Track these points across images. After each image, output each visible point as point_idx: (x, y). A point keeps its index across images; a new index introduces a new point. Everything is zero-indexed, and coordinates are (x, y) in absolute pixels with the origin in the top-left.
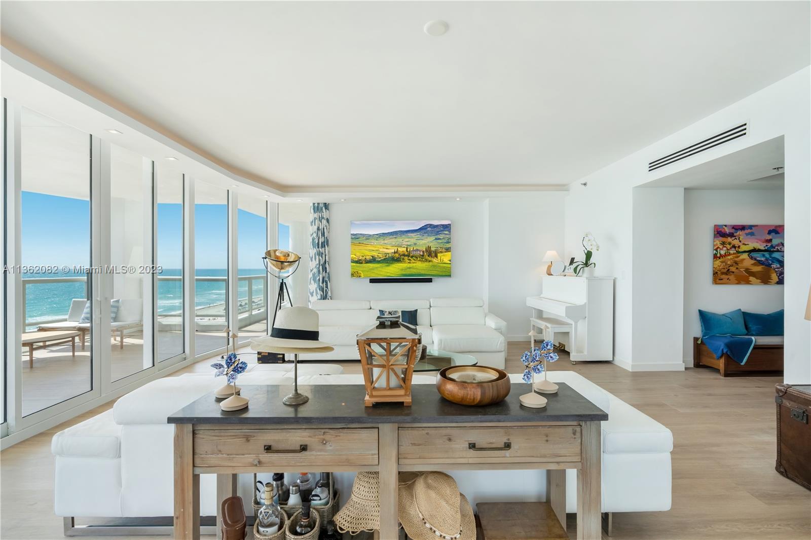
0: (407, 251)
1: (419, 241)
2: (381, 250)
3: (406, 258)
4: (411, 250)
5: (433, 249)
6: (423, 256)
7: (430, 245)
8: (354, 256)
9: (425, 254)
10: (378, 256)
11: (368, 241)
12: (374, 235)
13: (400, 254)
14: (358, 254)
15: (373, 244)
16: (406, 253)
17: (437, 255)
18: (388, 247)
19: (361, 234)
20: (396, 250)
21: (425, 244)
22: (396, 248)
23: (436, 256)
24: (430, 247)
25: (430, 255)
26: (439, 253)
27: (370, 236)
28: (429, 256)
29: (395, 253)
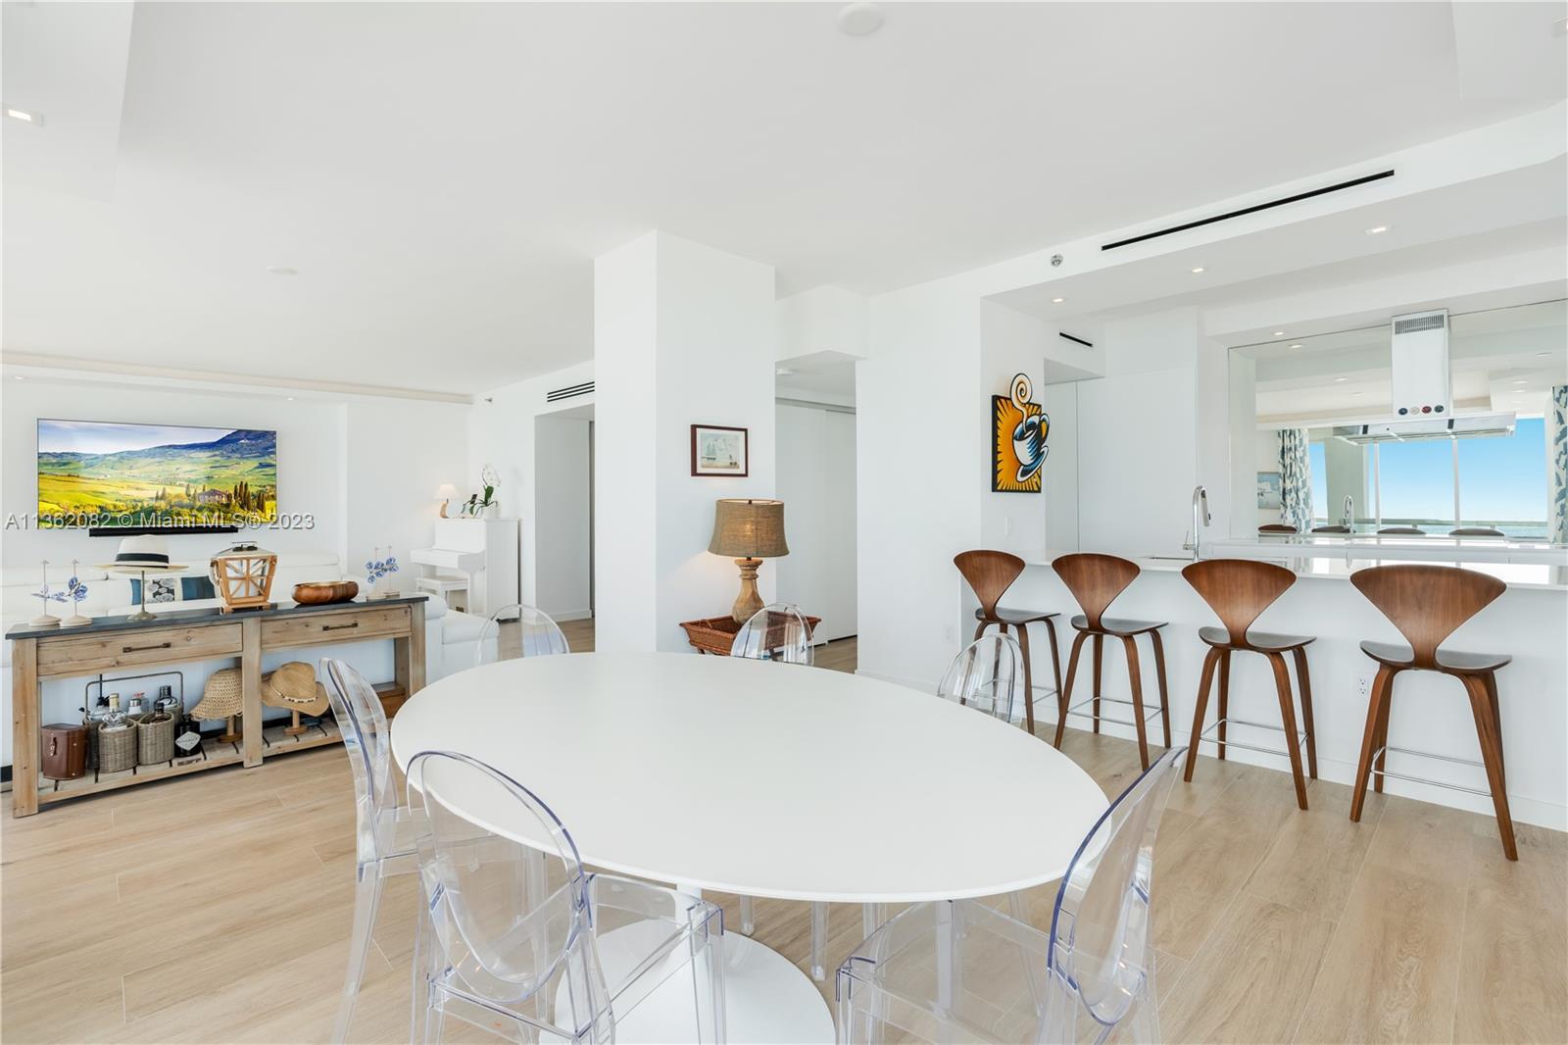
0: (189, 495)
1: (217, 471)
2: (123, 492)
3: (186, 510)
4: (200, 491)
5: (253, 490)
6: (228, 506)
7: (247, 479)
8: (56, 508)
9: (234, 501)
10: (115, 507)
11: (90, 469)
12: (105, 455)
13: (169, 503)
14: (65, 502)
15: (101, 477)
16: (186, 501)
17: (263, 502)
18: (140, 486)
19: (73, 454)
20: (160, 494)
21: (234, 477)
22: (162, 487)
23: (261, 507)
24: (246, 485)
25: (245, 505)
26: (268, 499)
27: (97, 457)
28: (242, 507)
29: (157, 498)
